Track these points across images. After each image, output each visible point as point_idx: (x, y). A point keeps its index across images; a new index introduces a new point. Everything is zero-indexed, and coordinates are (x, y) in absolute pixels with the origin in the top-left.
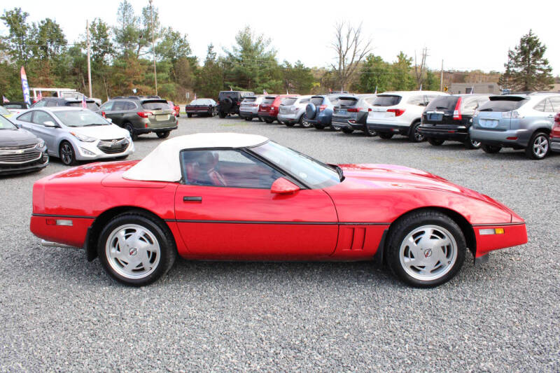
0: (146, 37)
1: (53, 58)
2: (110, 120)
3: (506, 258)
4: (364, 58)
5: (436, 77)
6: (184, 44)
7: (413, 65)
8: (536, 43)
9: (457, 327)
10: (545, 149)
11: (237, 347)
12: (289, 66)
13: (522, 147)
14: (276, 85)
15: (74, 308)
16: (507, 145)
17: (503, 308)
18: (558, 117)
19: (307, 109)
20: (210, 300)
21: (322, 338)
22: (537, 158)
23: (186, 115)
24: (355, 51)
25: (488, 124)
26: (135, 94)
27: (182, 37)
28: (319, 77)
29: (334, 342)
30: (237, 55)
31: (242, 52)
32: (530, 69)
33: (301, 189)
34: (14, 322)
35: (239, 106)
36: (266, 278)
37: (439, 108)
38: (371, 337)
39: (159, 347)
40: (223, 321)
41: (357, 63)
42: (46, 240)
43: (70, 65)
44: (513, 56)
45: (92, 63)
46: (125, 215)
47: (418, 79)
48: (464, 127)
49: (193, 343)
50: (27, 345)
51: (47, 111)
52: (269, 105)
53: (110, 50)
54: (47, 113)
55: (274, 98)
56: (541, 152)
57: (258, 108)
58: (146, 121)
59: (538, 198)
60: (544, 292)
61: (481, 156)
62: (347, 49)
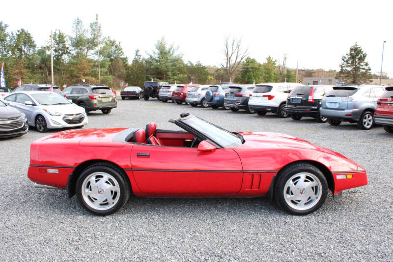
0: (92, 43)
1: (26, 57)
2: (71, 101)
3: (352, 195)
4: (244, 60)
5: (293, 73)
6: (119, 49)
7: (277, 64)
8: (360, 52)
9: (325, 240)
10: (371, 123)
11: (178, 256)
12: (192, 64)
13: (356, 122)
14: (183, 77)
15: (60, 231)
16: (345, 120)
17: (354, 228)
18: (379, 101)
19: (206, 94)
20: (155, 224)
21: (235, 249)
22: (365, 129)
23: (121, 98)
24: (237, 54)
25: (333, 106)
26: (84, 83)
27: (117, 43)
28: (212, 72)
29: (244, 251)
30: (156, 56)
31: (159, 54)
32: (357, 69)
33: (217, 148)
34: (19, 240)
35: (158, 92)
36: (192, 209)
37: (299, 95)
38: (269, 247)
39: (124, 257)
40: (167, 238)
41: (239, 63)
42: (37, 183)
43: (38, 62)
44: (345, 60)
45: (54, 61)
46: (96, 166)
47: (281, 74)
48: (316, 108)
49: (147, 253)
50: (30, 256)
51: (26, 94)
52: (180, 91)
53: (67, 52)
54: (26, 95)
55: (183, 87)
56: (368, 125)
57: (171, 93)
58: (95, 101)
59: (369, 155)
60: (380, 217)
61: (328, 127)
62: (232, 53)
